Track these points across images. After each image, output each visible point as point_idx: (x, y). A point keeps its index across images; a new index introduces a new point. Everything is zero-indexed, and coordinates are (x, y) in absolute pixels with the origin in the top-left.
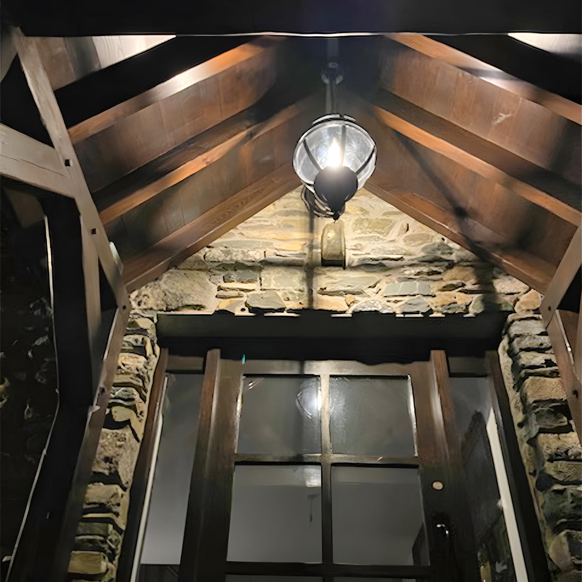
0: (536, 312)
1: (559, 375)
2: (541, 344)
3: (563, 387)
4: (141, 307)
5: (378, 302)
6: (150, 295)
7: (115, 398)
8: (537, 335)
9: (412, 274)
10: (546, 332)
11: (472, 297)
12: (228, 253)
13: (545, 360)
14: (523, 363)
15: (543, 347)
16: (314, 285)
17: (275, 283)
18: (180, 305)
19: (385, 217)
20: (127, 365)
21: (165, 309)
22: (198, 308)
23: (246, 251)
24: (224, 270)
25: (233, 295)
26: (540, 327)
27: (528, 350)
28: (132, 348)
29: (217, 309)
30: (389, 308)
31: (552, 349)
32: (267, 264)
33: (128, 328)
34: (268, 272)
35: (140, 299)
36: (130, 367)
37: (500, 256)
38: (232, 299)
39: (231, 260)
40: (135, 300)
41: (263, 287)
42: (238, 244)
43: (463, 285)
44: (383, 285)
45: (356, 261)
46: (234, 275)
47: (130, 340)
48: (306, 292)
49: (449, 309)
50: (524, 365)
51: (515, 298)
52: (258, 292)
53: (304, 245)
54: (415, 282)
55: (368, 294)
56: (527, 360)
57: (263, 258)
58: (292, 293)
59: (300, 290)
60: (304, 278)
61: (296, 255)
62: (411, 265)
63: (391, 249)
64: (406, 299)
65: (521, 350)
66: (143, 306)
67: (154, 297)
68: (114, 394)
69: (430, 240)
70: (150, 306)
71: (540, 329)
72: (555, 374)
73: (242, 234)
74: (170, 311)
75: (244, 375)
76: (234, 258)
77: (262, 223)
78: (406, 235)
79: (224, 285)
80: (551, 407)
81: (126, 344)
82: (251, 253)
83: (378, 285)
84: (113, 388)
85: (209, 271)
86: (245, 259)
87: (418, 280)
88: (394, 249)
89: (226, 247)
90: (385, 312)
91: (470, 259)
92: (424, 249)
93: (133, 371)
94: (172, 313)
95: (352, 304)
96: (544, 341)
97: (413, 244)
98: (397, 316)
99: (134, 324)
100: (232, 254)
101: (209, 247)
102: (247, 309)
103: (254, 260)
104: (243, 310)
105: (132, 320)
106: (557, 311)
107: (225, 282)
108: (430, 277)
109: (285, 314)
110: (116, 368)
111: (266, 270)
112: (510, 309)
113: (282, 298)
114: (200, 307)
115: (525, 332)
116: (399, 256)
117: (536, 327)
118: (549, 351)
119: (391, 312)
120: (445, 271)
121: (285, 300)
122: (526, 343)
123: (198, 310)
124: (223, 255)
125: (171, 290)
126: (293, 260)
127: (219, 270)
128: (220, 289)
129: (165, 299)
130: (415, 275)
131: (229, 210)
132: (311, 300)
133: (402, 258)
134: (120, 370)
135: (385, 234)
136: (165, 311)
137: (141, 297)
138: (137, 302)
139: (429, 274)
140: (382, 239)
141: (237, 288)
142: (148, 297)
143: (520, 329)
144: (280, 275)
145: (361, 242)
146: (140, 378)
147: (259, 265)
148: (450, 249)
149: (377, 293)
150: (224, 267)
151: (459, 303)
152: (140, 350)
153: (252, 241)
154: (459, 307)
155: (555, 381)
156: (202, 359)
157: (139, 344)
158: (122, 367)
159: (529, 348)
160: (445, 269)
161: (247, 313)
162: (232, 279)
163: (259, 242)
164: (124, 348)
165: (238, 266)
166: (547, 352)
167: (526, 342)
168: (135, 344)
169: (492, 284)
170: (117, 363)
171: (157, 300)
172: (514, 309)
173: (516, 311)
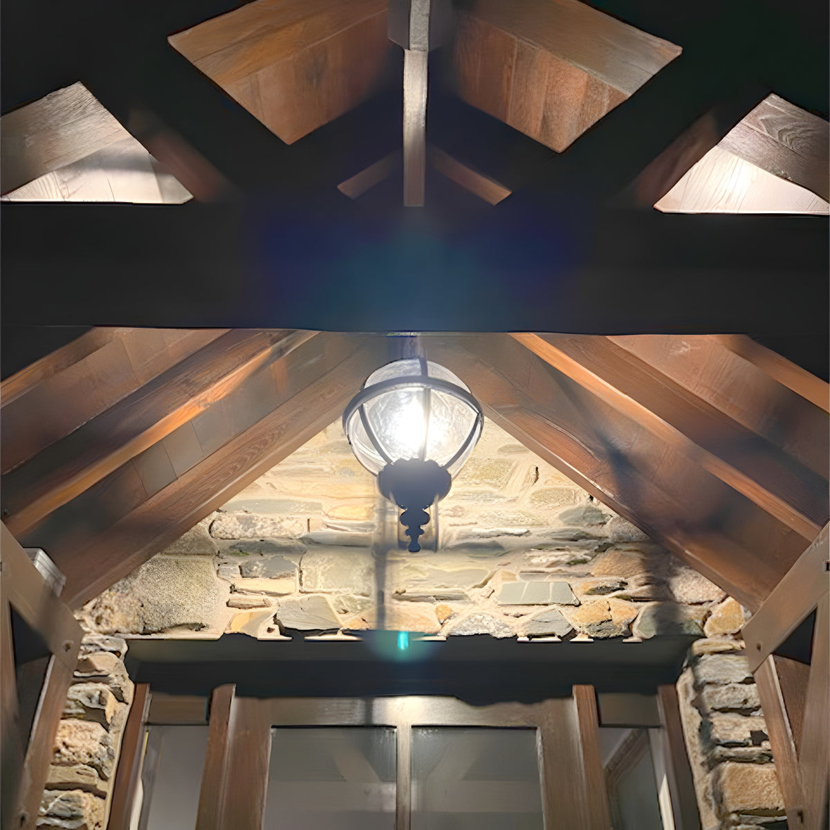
0: (736, 637)
1: (773, 760)
2: (746, 701)
3: (780, 784)
4: (100, 628)
5: (489, 618)
6: (116, 608)
7: (48, 815)
8: (740, 683)
9: (543, 564)
10: (752, 678)
11: (637, 608)
12: (247, 522)
13: (751, 732)
14: (717, 736)
15: (748, 705)
16: (388, 583)
17: (323, 581)
18: (167, 625)
19: (502, 456)
20: (72, 747)
21: (141, 630)
22: (197, 627)
23: (278, 520)
24: (241, 554)
25: (255, 604)
26: (744, 669)
27: (724, 710)
28: (81, 711)
29: (228, 632)
30: (507, 629)
31: (760, 709)
32: (312, 545)
33: (77, 674)
34: (313, 559)
35: (100, 612)
36: (77, 752)
37: (681, 543)
38: (253, 610)
39: (255, 534)
40: (90, 614)
41: (304, 589)
42: (266, 506)
43: (623, 585)
44: (497, 584)
45: (455, 536)
46: (258, 565)
47: (79, 697)
48: (373, 598)
49: (599, 631)
50: (718, 740)
51: (705, 613)
52: (297, 597)
53: (372, 508)
54: (547, 579)
55: (473, 599)
56: (723, 732)
57: (304, 533)
58: (351, 599)
59: (363, 595)
60: (371, 569)
61: (358, 527)
62: (540, 548)
63: (511, 517)
64: (535, 611)
65: (715, 710)
66: (104, 627)
67: (122, 611)
68: (46, 807)
69: (572, 502)
70: (115, 627)
71: (743, 672)
72: (767, 758)
73: (273, 486)
74: (149, 634)
75: (273, 727)
76: (259, 533)
77: (306, 466)
78: (533, 490)
79: (241, 584)
80: (761, 825)
81: (72, 704)
82: (286, 524)
83: (489, 583)
84: (46, 792)
85: (218, 556)
86: (276, 534)
87: (553, 574)
88: (514, 516)
89: (246, 512)
90: (499, 636)
91: (634, 538)
92: (562, 516)
93: (82, 759)
94: (153, 636)
95: (447, 620)
96: (749, 695)
97: (546, 507)
98: (519, 639)
99: (87, 664)
100: (255, 525)
101: (219, 511)
102: (276, 627)
103: (290, 535)
104: (270, 630)
105: (85, 657)
106: (771, 657)
107: (243, 577)
108: (573, 570)
109: (340, 636)
110: (51, 752)
111: (311, 556)
112: (696, 631)
113: (334, 610)
114: (200, 627)
115: (720, 677)
116: (523, 530)
117: (738, 668)
118: (758, 713)
119: (510, 635)
120: (593, 557)
121: (340, 613)
122: (723, 697)
123: (196, 631)
124: (241, 526)
125: (150, 598)
126: (353, 536)
127: (235, 554)
128: (233, 589)
129: (142, 613)
130: (548, 567)
131: (251, 451)
132: (381, 614)
133: (528, 532)
134: (58, 755)
135: (502, 487)
136: (141, 634)
137: (101, 610)
138: (94, 619)
139: (569, 564)
140: (497, 497)
141: (264, 591)
142: (112, 610)
143: (713, 671)
144: (333, 565)
145: (462, 504)
146: (93, 767)
147: (300, 543)
148: (603, 516)
149: (489, 597)
150: (241, 549)
151: (616, 618)
152: (95, 714)
153: (289, 501)
154: (615, 628)
155: (766, 770)
156: (205, 700)
157: (95, 705)
158: (63, 750)
159: (726, 708)
160: (594, 553)
161: (276, 635)
162: (253, 574)
163: (299, 503)
164: (68, 711)
165: (264, 547)
166: (753, 713)
167: (723, 695)
168: (87, 704)
169: (668, 585)
170: (54, 742)
171: (128, 614)
172: (703, 631)
173: (706, 635)
